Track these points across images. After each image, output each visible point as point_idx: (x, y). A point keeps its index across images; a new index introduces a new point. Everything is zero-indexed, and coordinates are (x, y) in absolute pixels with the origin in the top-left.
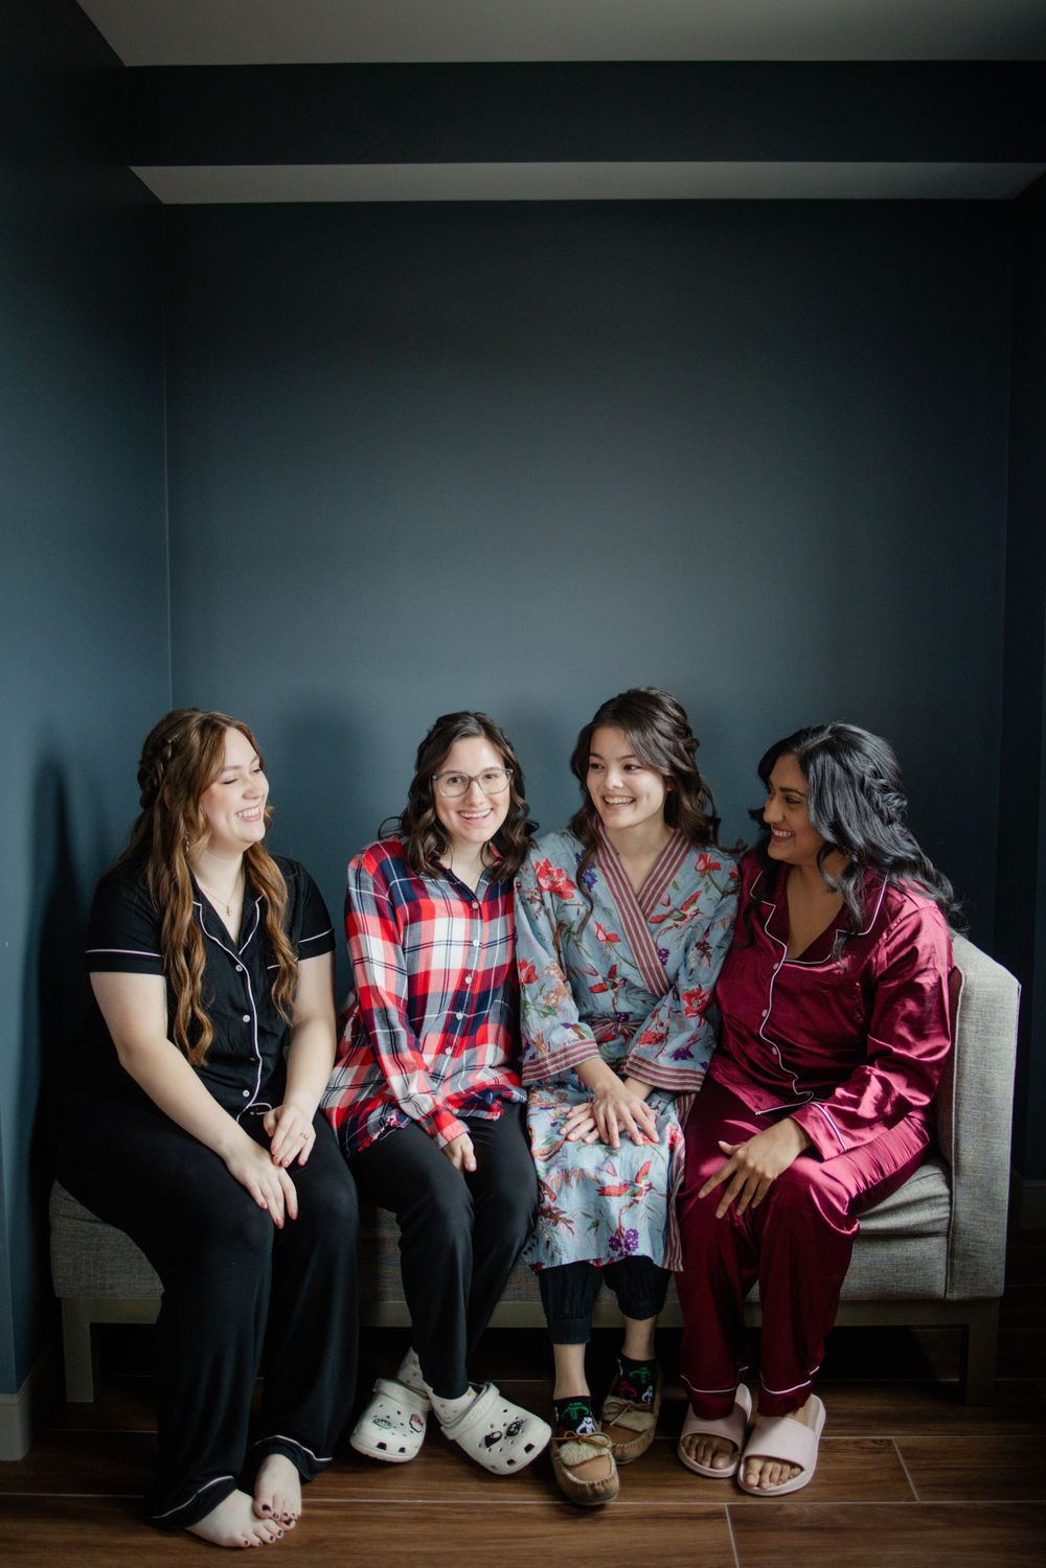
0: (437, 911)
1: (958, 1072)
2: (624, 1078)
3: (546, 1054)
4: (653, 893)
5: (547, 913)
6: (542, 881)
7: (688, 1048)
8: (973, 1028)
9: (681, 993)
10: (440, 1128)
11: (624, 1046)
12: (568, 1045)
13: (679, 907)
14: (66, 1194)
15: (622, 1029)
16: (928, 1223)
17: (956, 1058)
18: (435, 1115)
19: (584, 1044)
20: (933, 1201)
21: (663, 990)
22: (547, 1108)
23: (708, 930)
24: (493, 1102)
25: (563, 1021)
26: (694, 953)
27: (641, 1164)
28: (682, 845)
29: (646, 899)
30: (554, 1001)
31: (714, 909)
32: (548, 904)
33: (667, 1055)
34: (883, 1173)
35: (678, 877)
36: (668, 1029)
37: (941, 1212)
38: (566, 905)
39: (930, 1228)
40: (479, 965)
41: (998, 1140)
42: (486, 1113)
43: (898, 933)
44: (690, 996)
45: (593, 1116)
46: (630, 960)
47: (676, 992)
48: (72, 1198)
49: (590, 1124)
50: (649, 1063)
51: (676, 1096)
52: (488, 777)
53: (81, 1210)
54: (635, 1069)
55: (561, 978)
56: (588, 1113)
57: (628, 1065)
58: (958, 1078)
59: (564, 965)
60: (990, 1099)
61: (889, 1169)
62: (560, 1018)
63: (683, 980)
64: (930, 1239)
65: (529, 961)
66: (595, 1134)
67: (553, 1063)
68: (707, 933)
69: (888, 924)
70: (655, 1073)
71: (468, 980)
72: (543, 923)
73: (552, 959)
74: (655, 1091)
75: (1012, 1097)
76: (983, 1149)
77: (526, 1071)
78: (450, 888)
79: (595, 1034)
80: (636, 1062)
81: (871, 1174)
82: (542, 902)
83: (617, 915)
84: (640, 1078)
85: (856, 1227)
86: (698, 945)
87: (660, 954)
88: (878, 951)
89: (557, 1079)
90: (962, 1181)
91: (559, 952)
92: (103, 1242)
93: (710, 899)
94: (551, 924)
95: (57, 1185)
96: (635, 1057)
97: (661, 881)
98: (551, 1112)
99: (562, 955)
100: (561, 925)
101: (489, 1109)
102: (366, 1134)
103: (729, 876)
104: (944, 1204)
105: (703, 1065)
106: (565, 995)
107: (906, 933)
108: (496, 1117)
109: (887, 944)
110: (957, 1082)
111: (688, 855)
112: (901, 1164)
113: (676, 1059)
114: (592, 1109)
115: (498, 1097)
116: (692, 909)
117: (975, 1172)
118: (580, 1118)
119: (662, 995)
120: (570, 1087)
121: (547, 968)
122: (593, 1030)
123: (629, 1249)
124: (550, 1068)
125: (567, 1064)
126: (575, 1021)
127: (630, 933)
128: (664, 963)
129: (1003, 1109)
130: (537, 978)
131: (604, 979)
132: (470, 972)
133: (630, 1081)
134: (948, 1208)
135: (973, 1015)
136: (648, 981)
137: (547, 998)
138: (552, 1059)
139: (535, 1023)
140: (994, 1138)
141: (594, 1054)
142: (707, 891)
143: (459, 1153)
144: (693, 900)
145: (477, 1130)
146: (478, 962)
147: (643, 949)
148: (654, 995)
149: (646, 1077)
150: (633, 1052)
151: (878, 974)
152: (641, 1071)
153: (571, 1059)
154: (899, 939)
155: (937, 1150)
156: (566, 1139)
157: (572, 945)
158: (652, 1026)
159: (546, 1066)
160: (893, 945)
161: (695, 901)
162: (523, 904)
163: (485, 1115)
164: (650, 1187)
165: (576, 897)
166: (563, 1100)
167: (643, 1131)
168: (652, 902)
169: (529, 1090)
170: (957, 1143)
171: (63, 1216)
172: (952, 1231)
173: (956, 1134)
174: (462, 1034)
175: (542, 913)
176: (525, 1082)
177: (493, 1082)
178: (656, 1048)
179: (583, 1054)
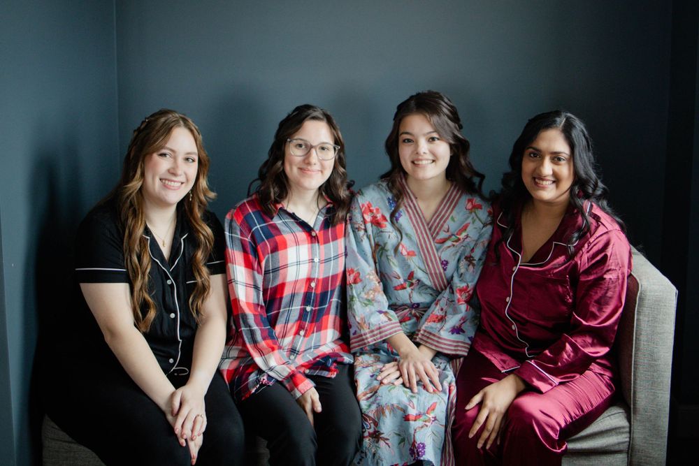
0: (288, 243)
1: (636, 347)
2: (418, 345)
3: (367, 331)
4: (438, 224)
5: (368, 238)
6: (366, 216)
7: (460, 326)
8: (646, 319)
9: (454, 288)
10: (296, 385)
11: (416, 324)
12: (382, 325)
13: (455, 233)
14: (52, 424)
15: (415, 314)
16: (615, 445)
17: (634, 338)
18: (292, 377)
19: (392, 324)
20: (618, 431)
21: (443, 288)
22: (366, 367)
23: (473, 248)
24: (332, 364)
25: (379, 309)
26: (463, 263)
27: (431, 403)
28: (457, 193)
29: (434, 227)
30: (372, 296)
31: (478, 235)
32: (370, 232)
33: (447, 330)
34: (583, 411)
35: (454, 213)
36: (446, 312)
37: (624, 438)
38: (382, 232)
39: (616, 448)
40: (319, 274)
41: (662, 392)
42: (327, 372)
43: (595, 245)
44: (461, 291)
45: (399, 369)
46: (423, 268)
47: (451, 288)
48: (56, 427)
49: (398, 374)
50: (434, 335)
51: (451, 358)
52: (323, 148)
53: (62, 435)
54: (425, 339)
55: (377, 280)
56: (396, 368)
57: (420, 336)
58: (636, 351)
59: (378, 271)
60: (656, 365)
61: (587, 408)
62: (375, 307)
63: (456, 280)
64: (616, 455)
65: (355, 269)
66: (401, 380)
67: (371, 337)
68: (472, 250)
69: (588, 240)
70: (438, 342)
71: (313, 285)
72: (366, 244)
73: (371, 268)
74: (438, 354)
75: (671, 363)
76: (652, 397)
77: (353, 343)
78: (295, 224)
79: (398, 317)
80: (426, 334)
81: (574, 411)
82: (366, 230)
83: (415, 238)
84: (428, 345)
85: (564, 447)
86: (466, 258)
87: (442, 263)
88: (581, 256)
89: (373, 347)
90: (637, 419)
91: (375, 263)
92: (77, 455)
93: (476, 228)
94: (371, 245)
95: (47, 418)
96: (425, 331)
97: (443, 216)
98: (370, 368)
99: (377, 265)
100: (377, 245)
101: (329, 370)
102: (247, 389)
103: (487, 214)
104: (626, 432)
105: (470, 338)
106: (379, 292)
107: (600, 246)
108: (334, 376)
109: (588, 252)
110: (635, 354)
111: (461, 199)
112: (595, 405)
113: (453, 334)
114: (398, 365)
115: (335, 361)
116: (464, 235)
117: (646, 412)
118: (390, 371)
119: (442, 290)
120: (382, 352)
121: (369, 274)
122: (396, 314)
123: (419, 455)
124: (369, 340)
125: (381, 338)
126: (386, 309)
127: (423, 250)
128: (445, 270)
129: (665, 372)
130: (361, 281)
131: (405, 281)
132: (314, 279)
133: (422, 347)
134: (628, 435)
135: (646, 310)
136: (434, 282)
137: (367, 294)
138: (371, 334)
139: (359, 311)
140: (659, 390)
141: (399, 330)
142: (473, 223)
143: (309, 401)
144: (465, 228)
145: (321, 384)
146: (318, 273)
147: (431, 261)
148: (437, 291)
149: (432, 344)
150: (423, 328)
151: (581, 271)
152: (429, 341)
153: (383, 334)
154: (595, 249)
155: (620, 396)
156: (381, 383)
157: (384, 258)
158: (436, 311)
159: (367, 339)
160: (591, 252)
161: (465, 230)
162: (353, 231)
163: (326, 374)
164: (435, 419)
165: (388, 227)
166: (378, 360)
167: (431, 382)
168: (437, 230)
169: (354, 355)
170: (635, 393)
171: (51, 439)
172: (630, 450)
173: (634, 387)
174: (311, 320)
175: (365, 237)
176: (353, 351)
177: (331, 351)
178: (439, 325)
179: (391, 331)
